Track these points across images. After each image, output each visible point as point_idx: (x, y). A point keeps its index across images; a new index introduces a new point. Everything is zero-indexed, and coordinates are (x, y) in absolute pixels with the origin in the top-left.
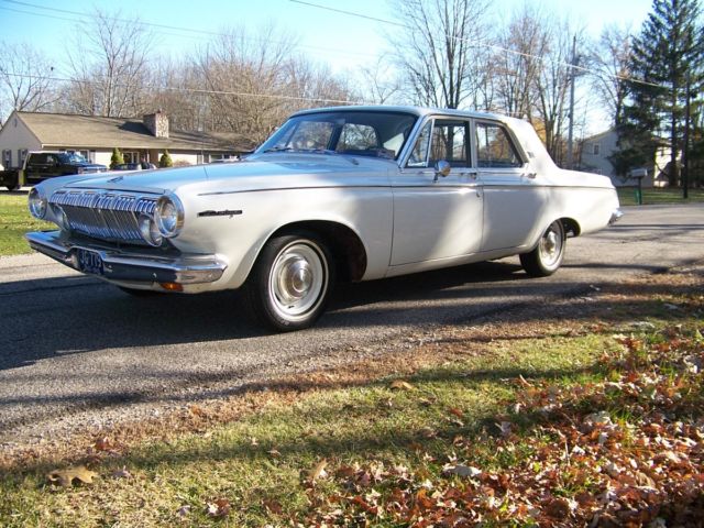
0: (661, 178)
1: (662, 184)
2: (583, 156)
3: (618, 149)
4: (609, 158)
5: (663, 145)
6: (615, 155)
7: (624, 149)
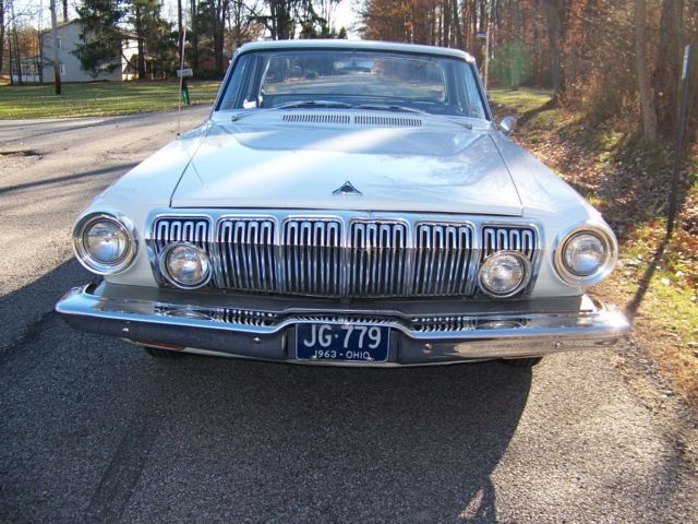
0: (128, 70)
1: (130, 77)
2: (45, 50)
3: (82, 42)
4: (74, 53)
5: (127, 38)
6: (82, 49)
7: (89, 42)
